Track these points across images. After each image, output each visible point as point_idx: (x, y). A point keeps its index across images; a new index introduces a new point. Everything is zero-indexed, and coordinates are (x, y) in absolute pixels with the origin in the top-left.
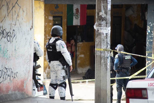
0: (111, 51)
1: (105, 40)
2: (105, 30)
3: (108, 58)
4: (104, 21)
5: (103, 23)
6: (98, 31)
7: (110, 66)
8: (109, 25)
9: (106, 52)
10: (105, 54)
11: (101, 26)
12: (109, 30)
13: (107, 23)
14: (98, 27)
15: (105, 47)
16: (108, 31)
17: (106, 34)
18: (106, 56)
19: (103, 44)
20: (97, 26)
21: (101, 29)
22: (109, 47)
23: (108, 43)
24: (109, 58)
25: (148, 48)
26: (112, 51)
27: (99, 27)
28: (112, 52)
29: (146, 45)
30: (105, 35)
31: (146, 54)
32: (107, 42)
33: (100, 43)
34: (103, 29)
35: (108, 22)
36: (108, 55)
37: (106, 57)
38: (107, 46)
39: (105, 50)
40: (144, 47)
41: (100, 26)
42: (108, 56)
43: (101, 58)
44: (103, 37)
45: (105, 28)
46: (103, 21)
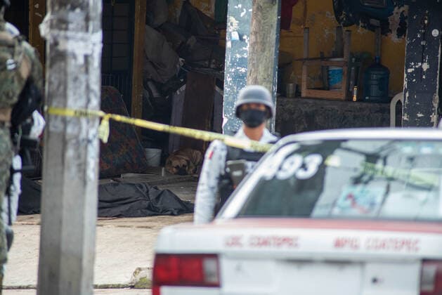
0: (101, 119)
1: (82, 78)
2: (82, 44)
3: (89, 141)
4: (78, 10)
5: (76, 17)
6: (56, 44)
7: (97, 170)
8: (96, 23)
9: (84, 121)
10: (80, 129)
11: (66, 29)
12: (94, 44)
13: (87, 19)
14: (56, 32)
15: (82, 102)
16: (91, 46)
17: (86, 57)
18: (83, 135)
19: (75, 94)
20: (52, 27)
21: (67, 38)
22: (95, 102)
23: (92, 91)
24: (96, 144)
25: (231, 97)
26: (107, 117)
27: (60, 29)
28: (105, 123)
29: (225, 85)
30: (81, 60)
31: (222, 119)
32: (88, 87)
33: (62, 88)
34: (73, 38)
35: (92, 14)
36: (92, 132)
37: (83, 140)
38: (89, 101)
39: (81, 114)
40: (217, 89)
41: (64, 26)
42: (91, 136)
43: (65, 143)
44: (73, 66)
45: (80, 35)
46: (73, 8)
